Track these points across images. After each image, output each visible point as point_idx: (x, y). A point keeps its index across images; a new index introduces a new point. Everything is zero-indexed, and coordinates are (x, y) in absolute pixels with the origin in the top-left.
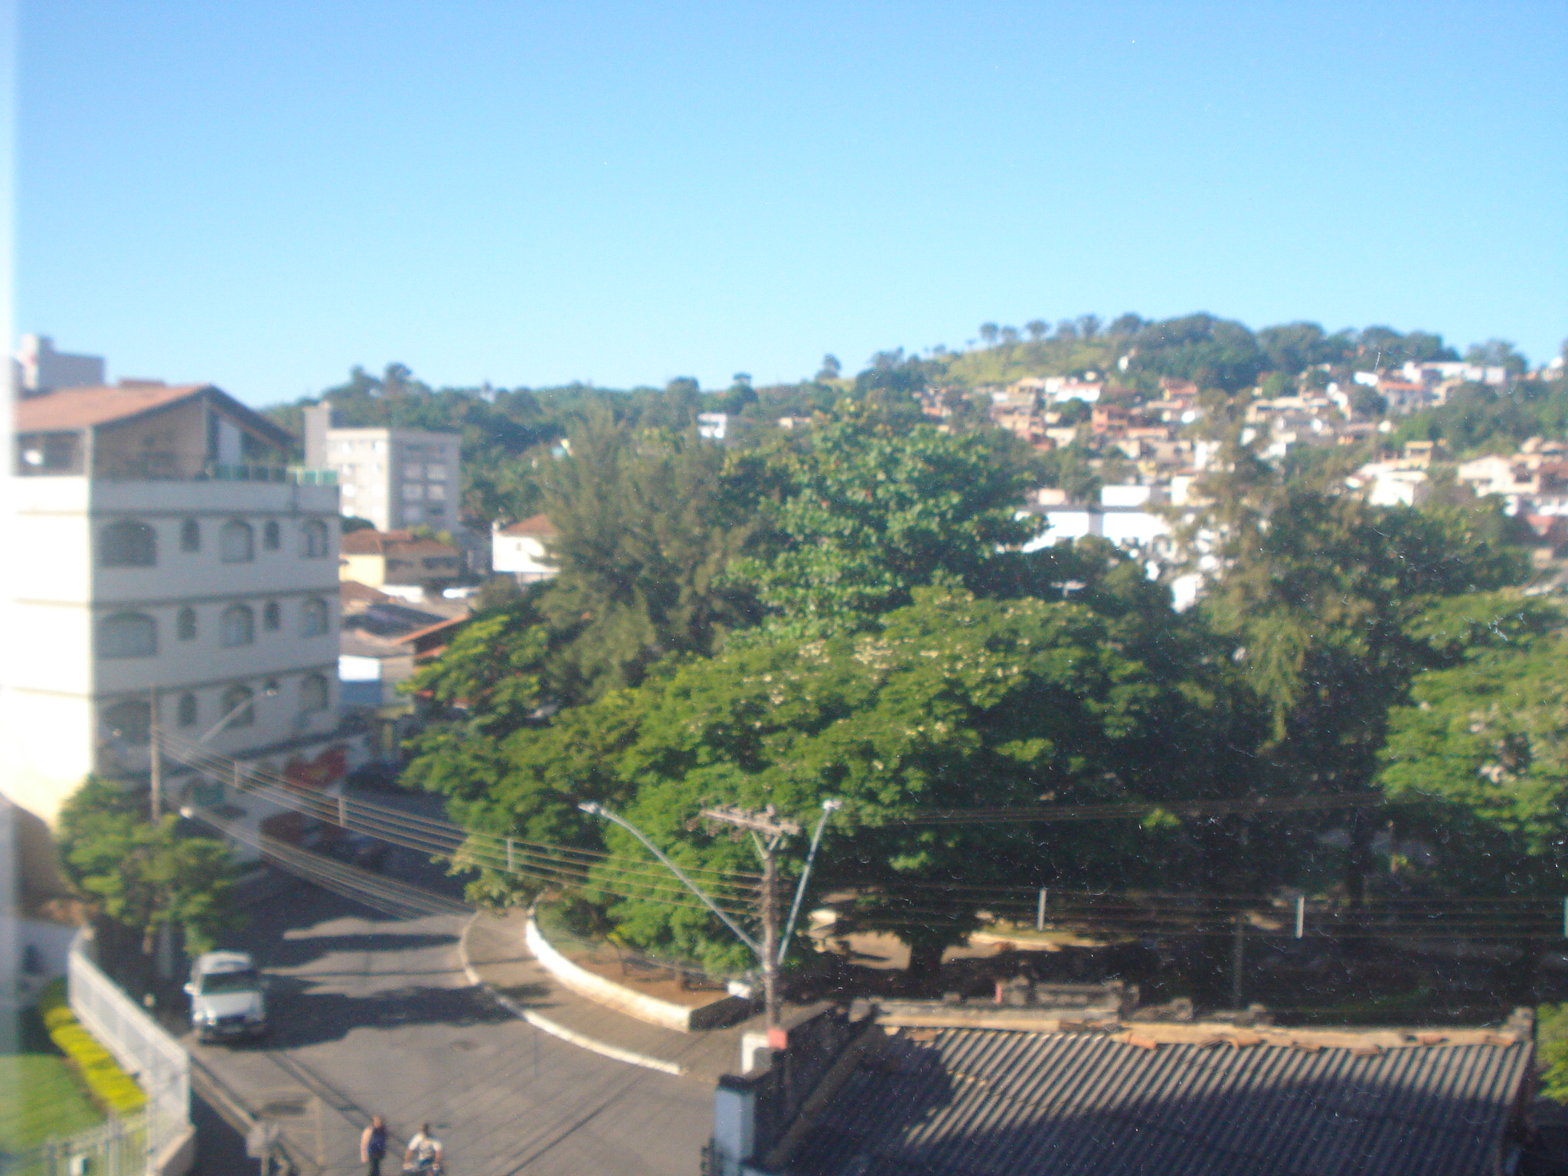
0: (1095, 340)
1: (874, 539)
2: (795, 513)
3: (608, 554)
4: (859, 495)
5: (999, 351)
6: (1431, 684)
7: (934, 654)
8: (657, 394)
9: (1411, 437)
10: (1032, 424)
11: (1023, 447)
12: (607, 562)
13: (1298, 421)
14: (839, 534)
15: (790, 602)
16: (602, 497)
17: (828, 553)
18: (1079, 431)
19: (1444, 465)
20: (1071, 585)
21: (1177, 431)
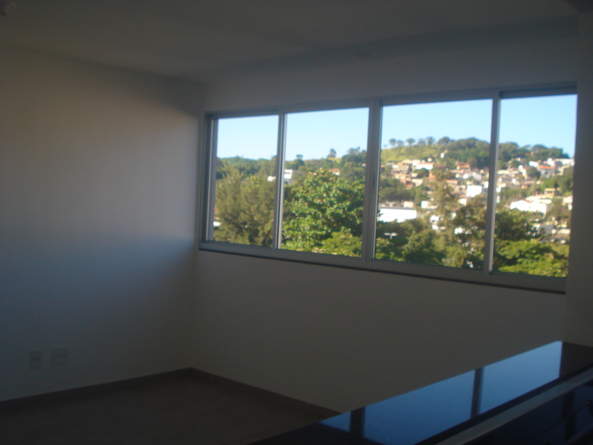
0: (432, 146)
1: (321, 216)
2: (297, 206)
3: (236, 218)
4: (318, 201)
5: (396, 149)
9: (547, 187)
10: (407, 177)
11: (402, 185)
12: (236, 221)
13: (507, 179)
14: (311, 214)
15: (293, 236)
18: (424, 180)
19: (559, 197)
20: (394, 234)
21: (461, 182)
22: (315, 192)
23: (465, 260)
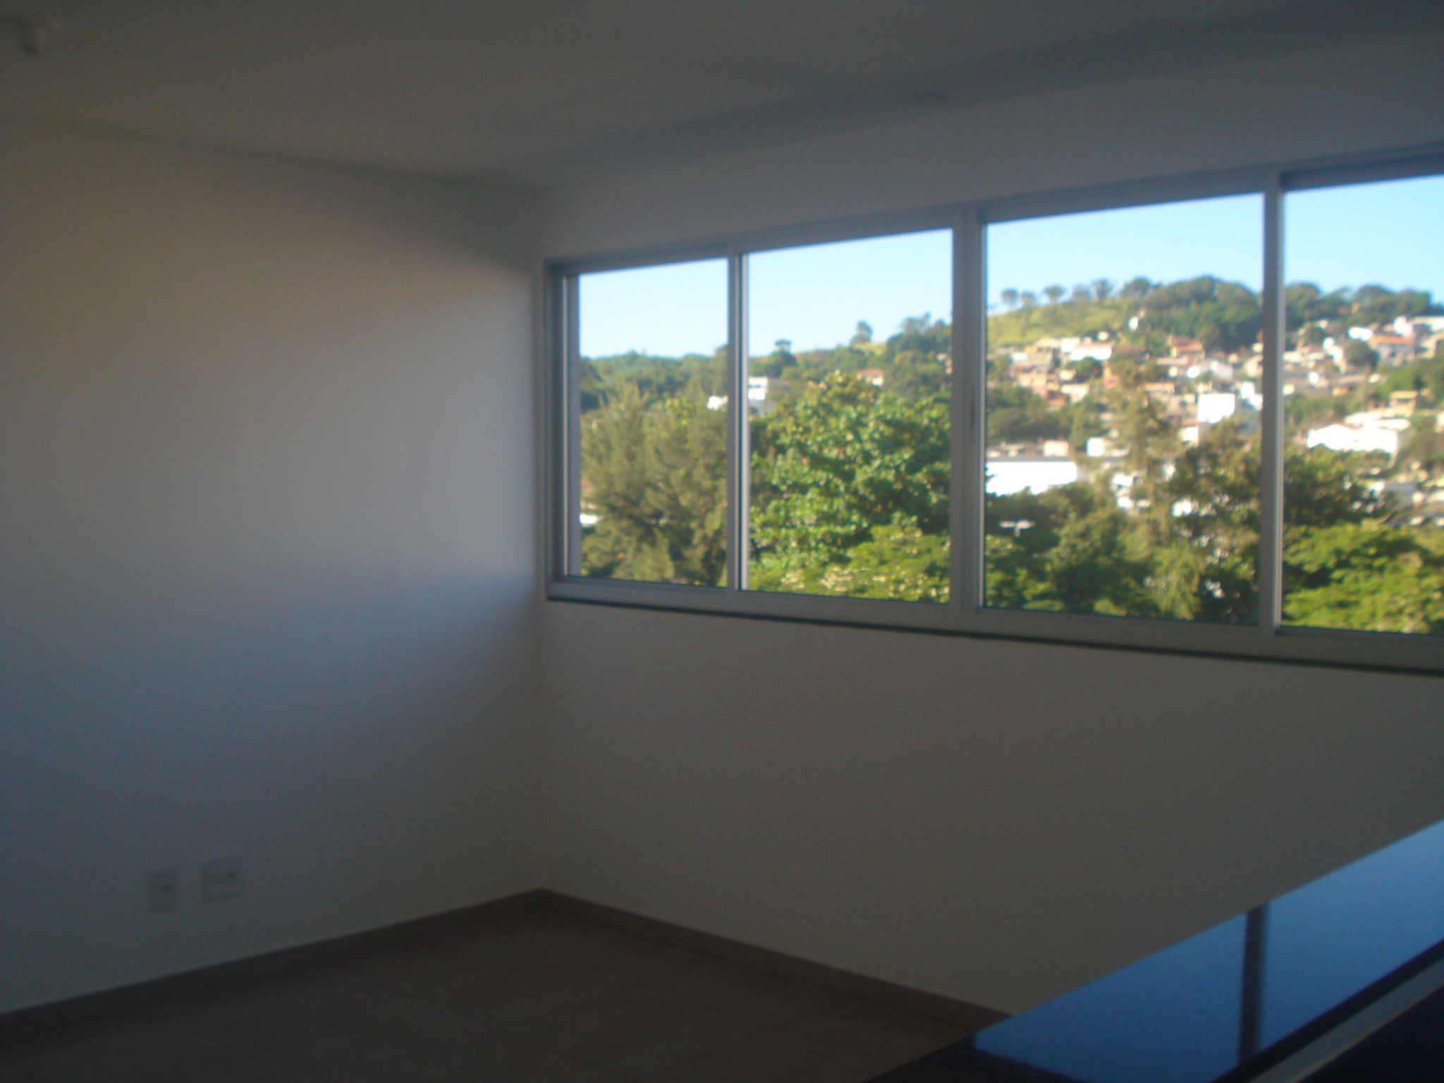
0: (1108, 302)
1: (842, 489)
2: (782, 467)
3: (635, 503)
4: (833, 453)
5: (1018, 315)
6: (1302, 601)
7: (883, 579)
8: (702, 361)
9: (1397, 387)
10: (1049, 381)
11: (1038, 402)
12: (636, 512)
13: (1297, 373)
14: (818, 484)
15: (776, 540)
16: (631, 457)
17: (811, 501)
18: (1092, 387)
19: (1426, 413)
20: (1023, 525)
21: (1182, 386)
22: (825, 431)
23: (1203, 578)
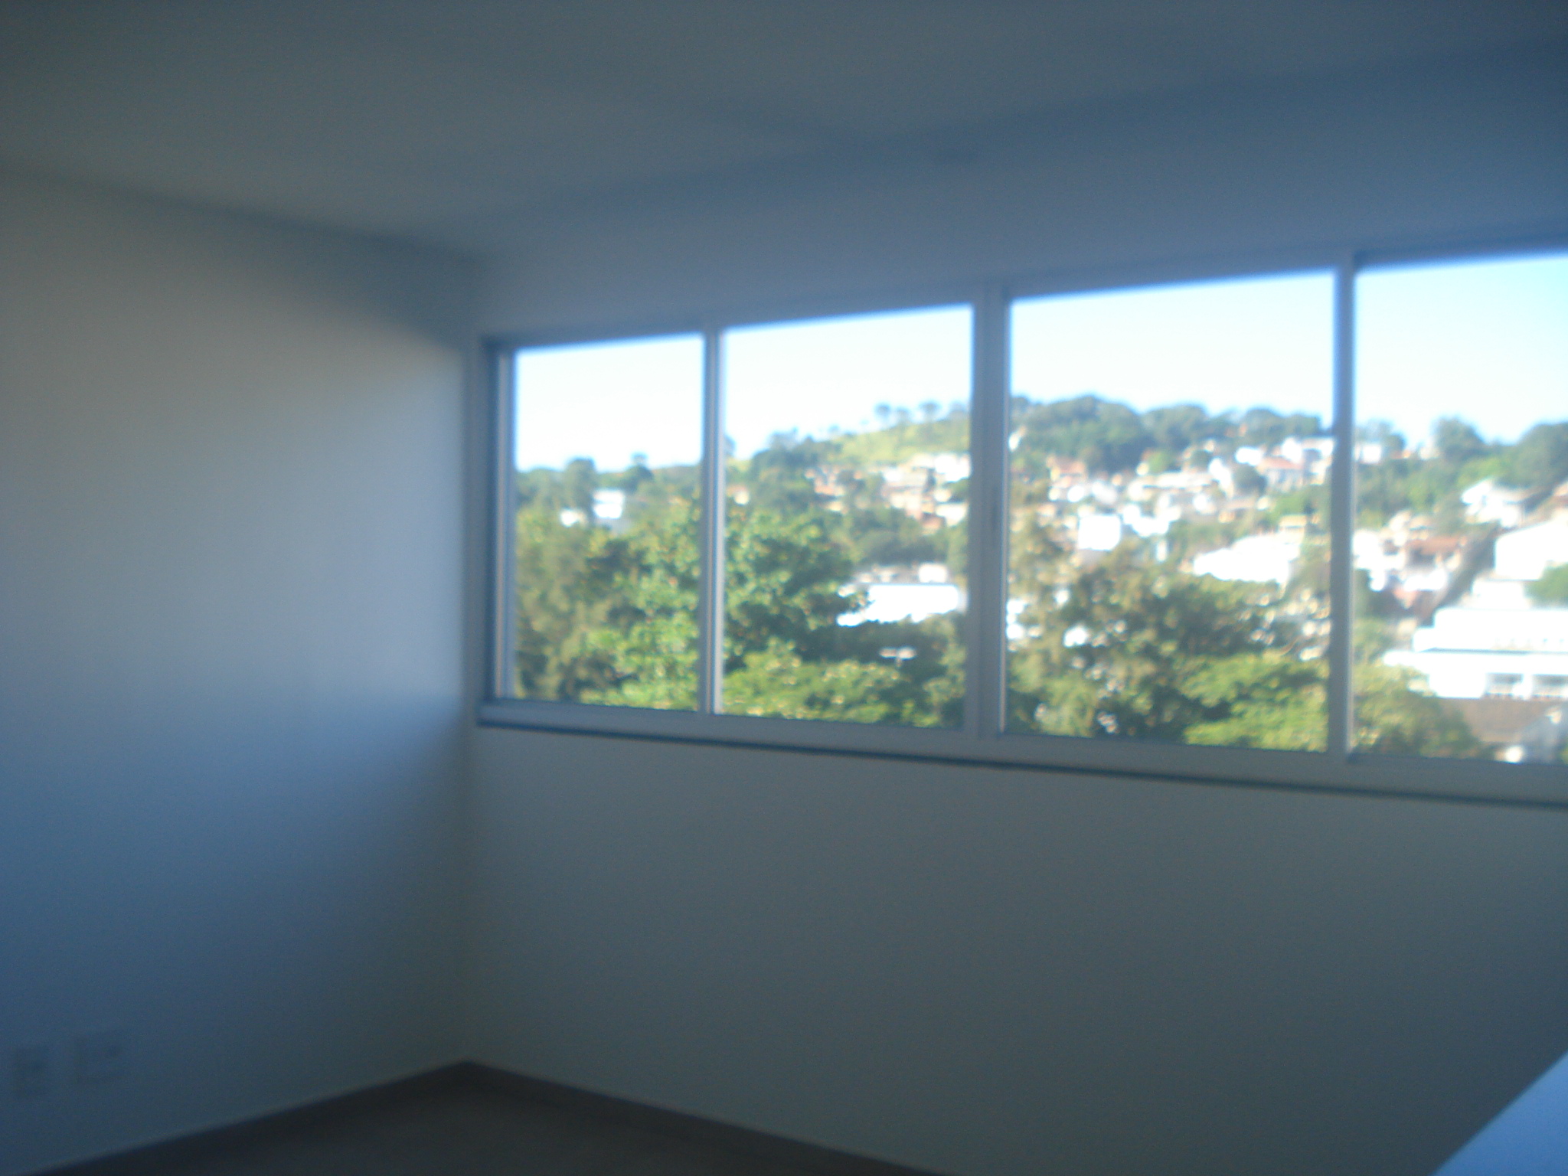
2: (648, 589)
5: (892, 431)
7: (759, 711)
8: (551, 475)
9: (1286, 511)
10: (923, 502)
11: (912, 524)
13: (1183, 497)
14: (685, 608)
15: (640, 669)
17: (679, 626)
19: (1317, 542)
20: (906, 654)
21: (1064, 508)
22: (695, 551)
23: (1097, 712)
